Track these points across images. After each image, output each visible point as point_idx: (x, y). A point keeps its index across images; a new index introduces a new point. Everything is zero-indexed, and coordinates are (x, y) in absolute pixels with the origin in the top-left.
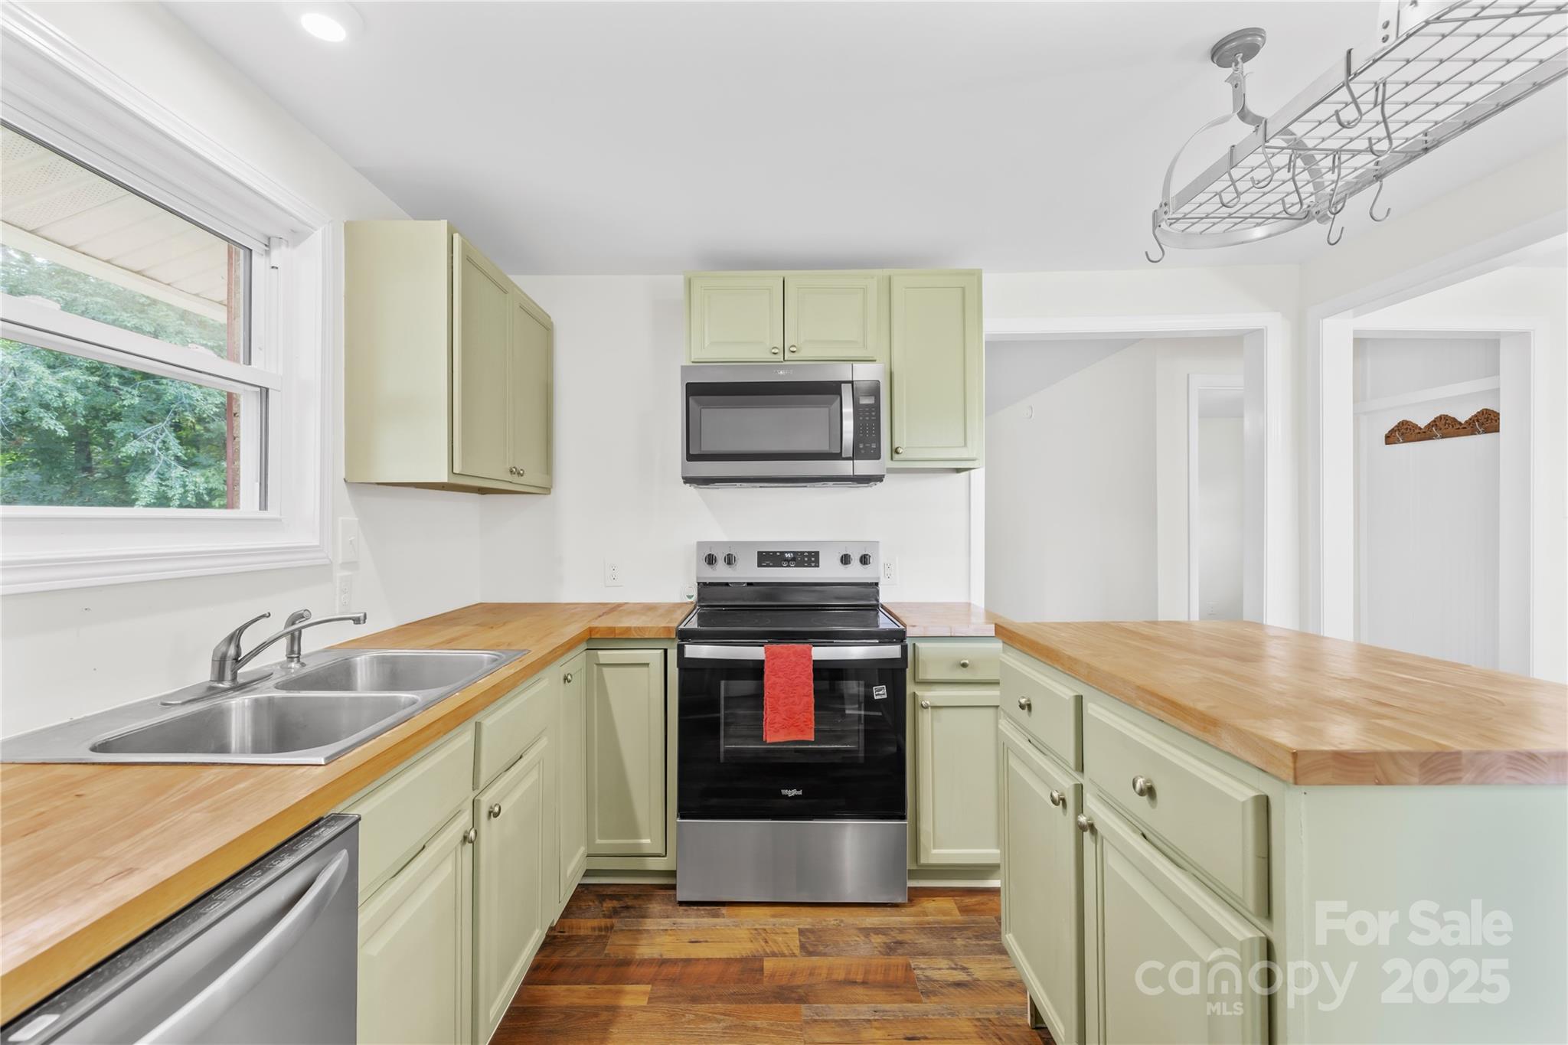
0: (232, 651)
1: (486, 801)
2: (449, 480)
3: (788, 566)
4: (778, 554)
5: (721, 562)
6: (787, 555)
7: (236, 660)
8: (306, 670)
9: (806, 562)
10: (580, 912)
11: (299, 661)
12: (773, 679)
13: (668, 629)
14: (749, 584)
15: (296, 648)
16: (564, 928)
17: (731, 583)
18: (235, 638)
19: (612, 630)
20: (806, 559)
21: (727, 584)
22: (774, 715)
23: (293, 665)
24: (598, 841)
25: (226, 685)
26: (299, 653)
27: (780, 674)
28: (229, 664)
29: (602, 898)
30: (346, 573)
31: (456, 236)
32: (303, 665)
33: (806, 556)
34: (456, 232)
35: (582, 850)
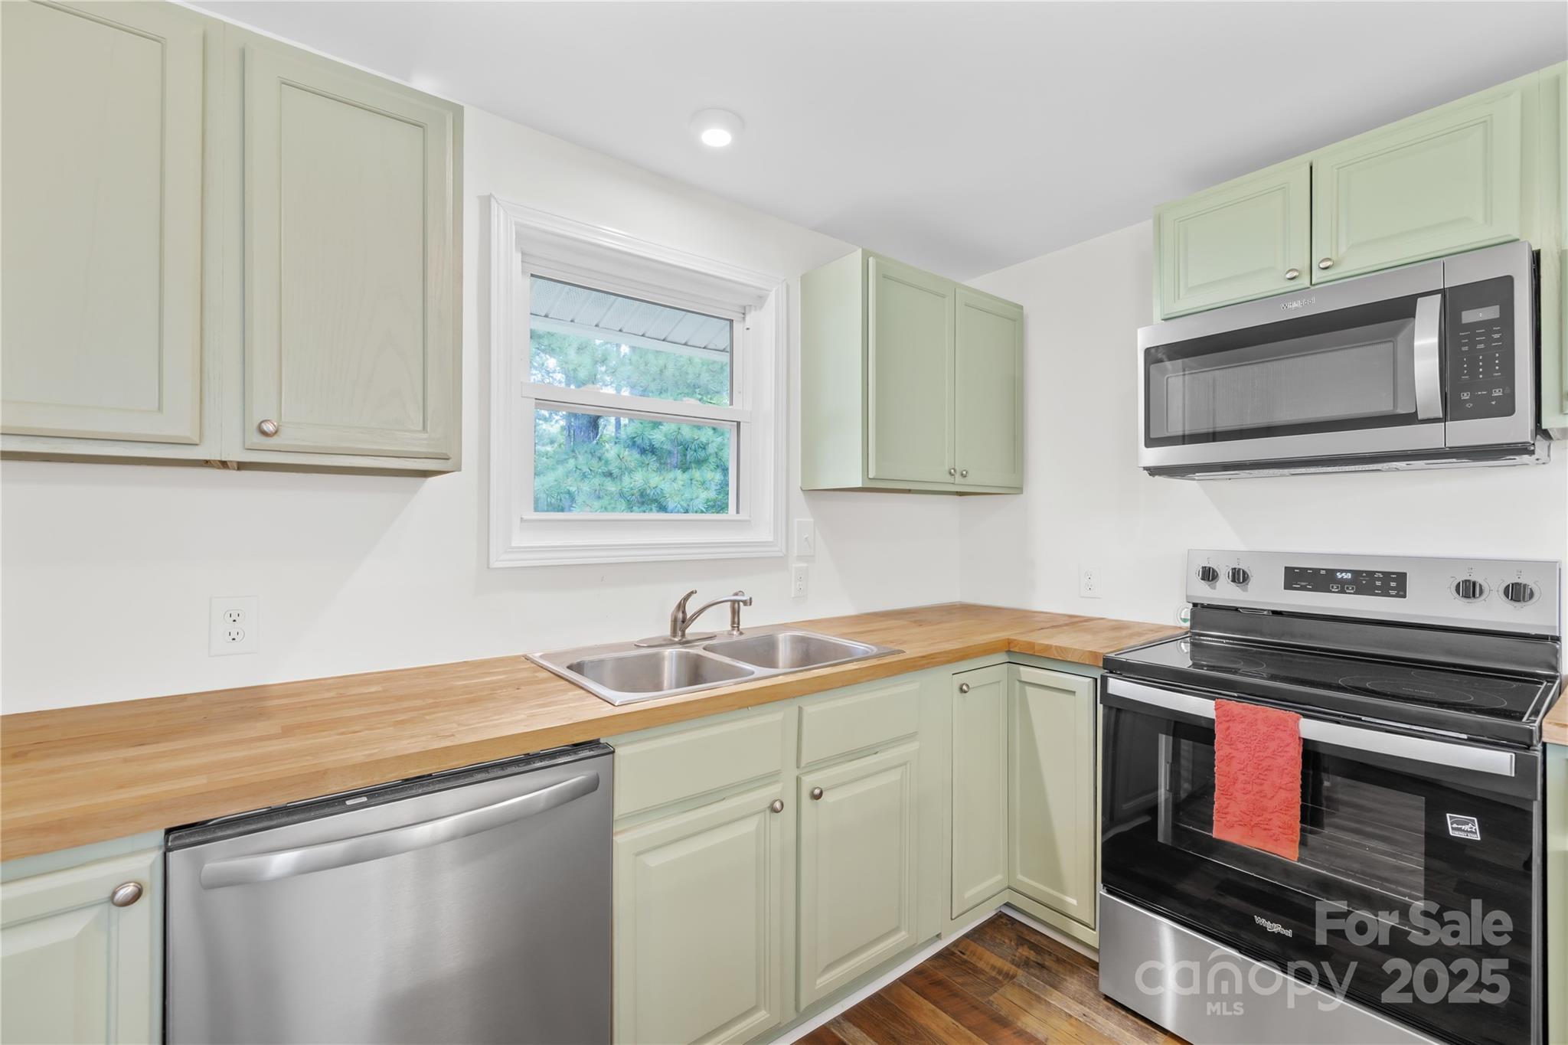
0: (680, 615)
1: (810, 781)
2: (863, 483)
3: (1342, 591)
4: (1323, 572)
5: (1224, 581)
6: (1339, 575)
7: (683, 621)
8: (742, 637)
9: (1378, 588)
10: (992, 943)
11: (738, 630)
12: (1227, 750)
13: (1094, 654)
14: (1275, 613)
15: (736, 620)
16: (966, 950)
17: (1241, 608)
18: (681, 606)
19: (1031, 645)
20: (1378, 583)
21: (1236, 609)
22: (1228, 801)
23: (735, 633)
24: (1020, 877)
25: (676, 639)
26: (739, 624)
27: (1241, 746)
28: (679, 623)
29: (1022, 941)
30: (804, 565)
31: (871, 260)
32: (741, 633)
33: (1379, 579)
34: (870, 256)
35: (997, 879)
